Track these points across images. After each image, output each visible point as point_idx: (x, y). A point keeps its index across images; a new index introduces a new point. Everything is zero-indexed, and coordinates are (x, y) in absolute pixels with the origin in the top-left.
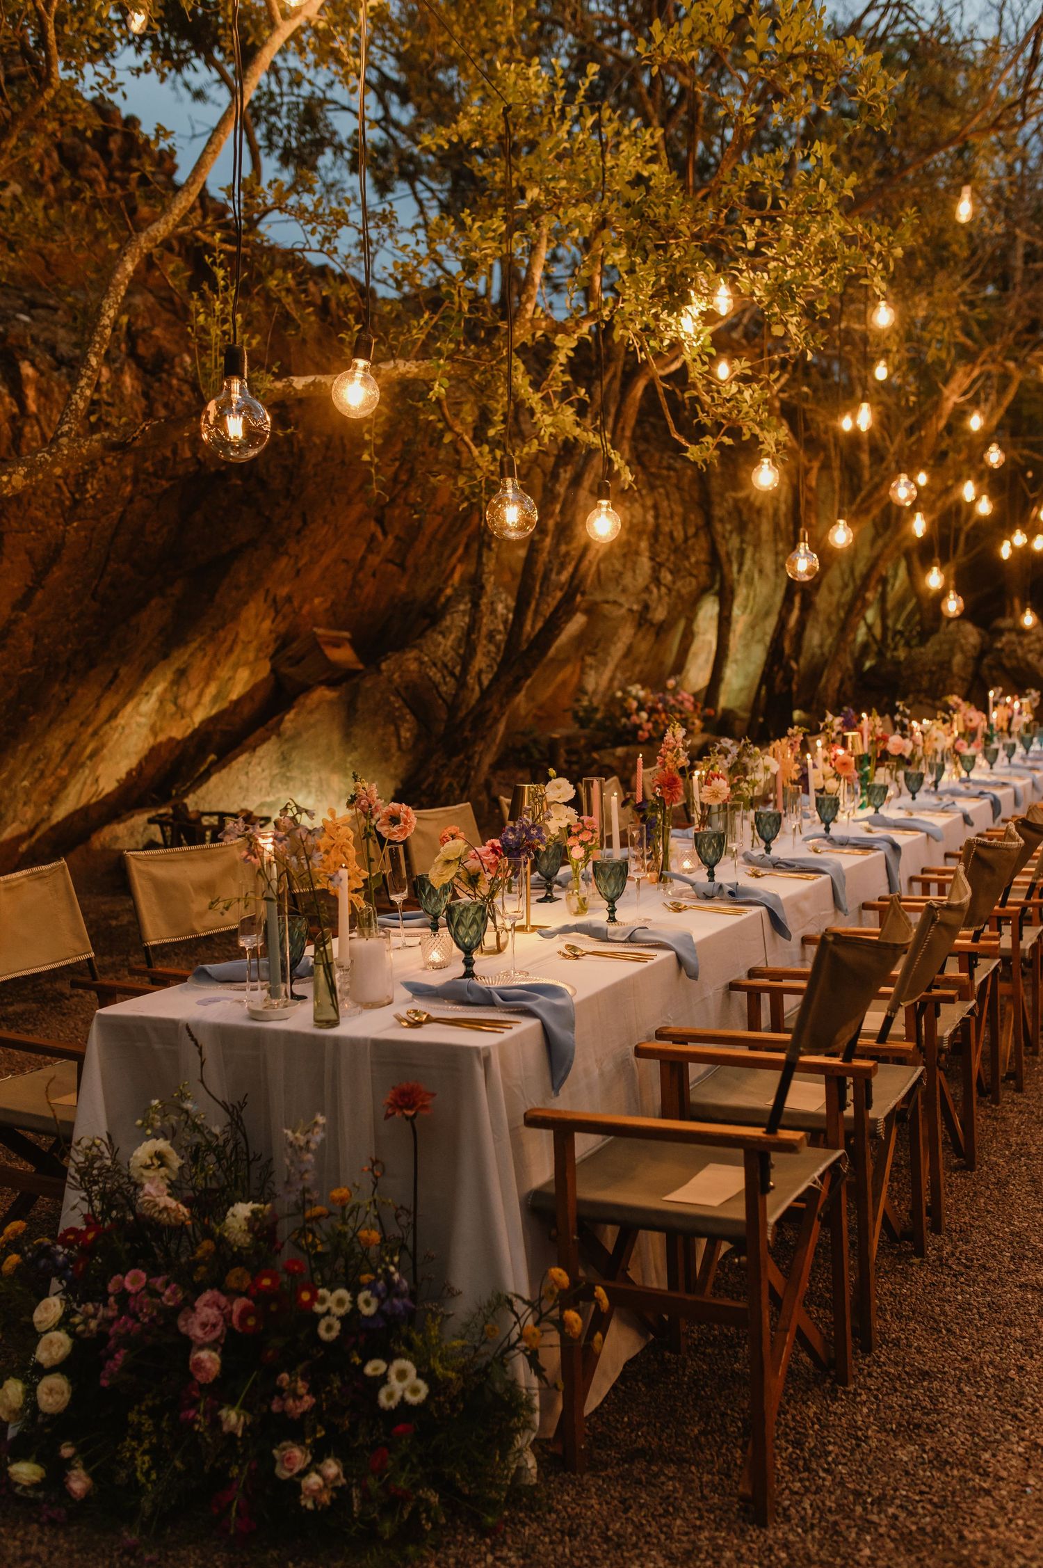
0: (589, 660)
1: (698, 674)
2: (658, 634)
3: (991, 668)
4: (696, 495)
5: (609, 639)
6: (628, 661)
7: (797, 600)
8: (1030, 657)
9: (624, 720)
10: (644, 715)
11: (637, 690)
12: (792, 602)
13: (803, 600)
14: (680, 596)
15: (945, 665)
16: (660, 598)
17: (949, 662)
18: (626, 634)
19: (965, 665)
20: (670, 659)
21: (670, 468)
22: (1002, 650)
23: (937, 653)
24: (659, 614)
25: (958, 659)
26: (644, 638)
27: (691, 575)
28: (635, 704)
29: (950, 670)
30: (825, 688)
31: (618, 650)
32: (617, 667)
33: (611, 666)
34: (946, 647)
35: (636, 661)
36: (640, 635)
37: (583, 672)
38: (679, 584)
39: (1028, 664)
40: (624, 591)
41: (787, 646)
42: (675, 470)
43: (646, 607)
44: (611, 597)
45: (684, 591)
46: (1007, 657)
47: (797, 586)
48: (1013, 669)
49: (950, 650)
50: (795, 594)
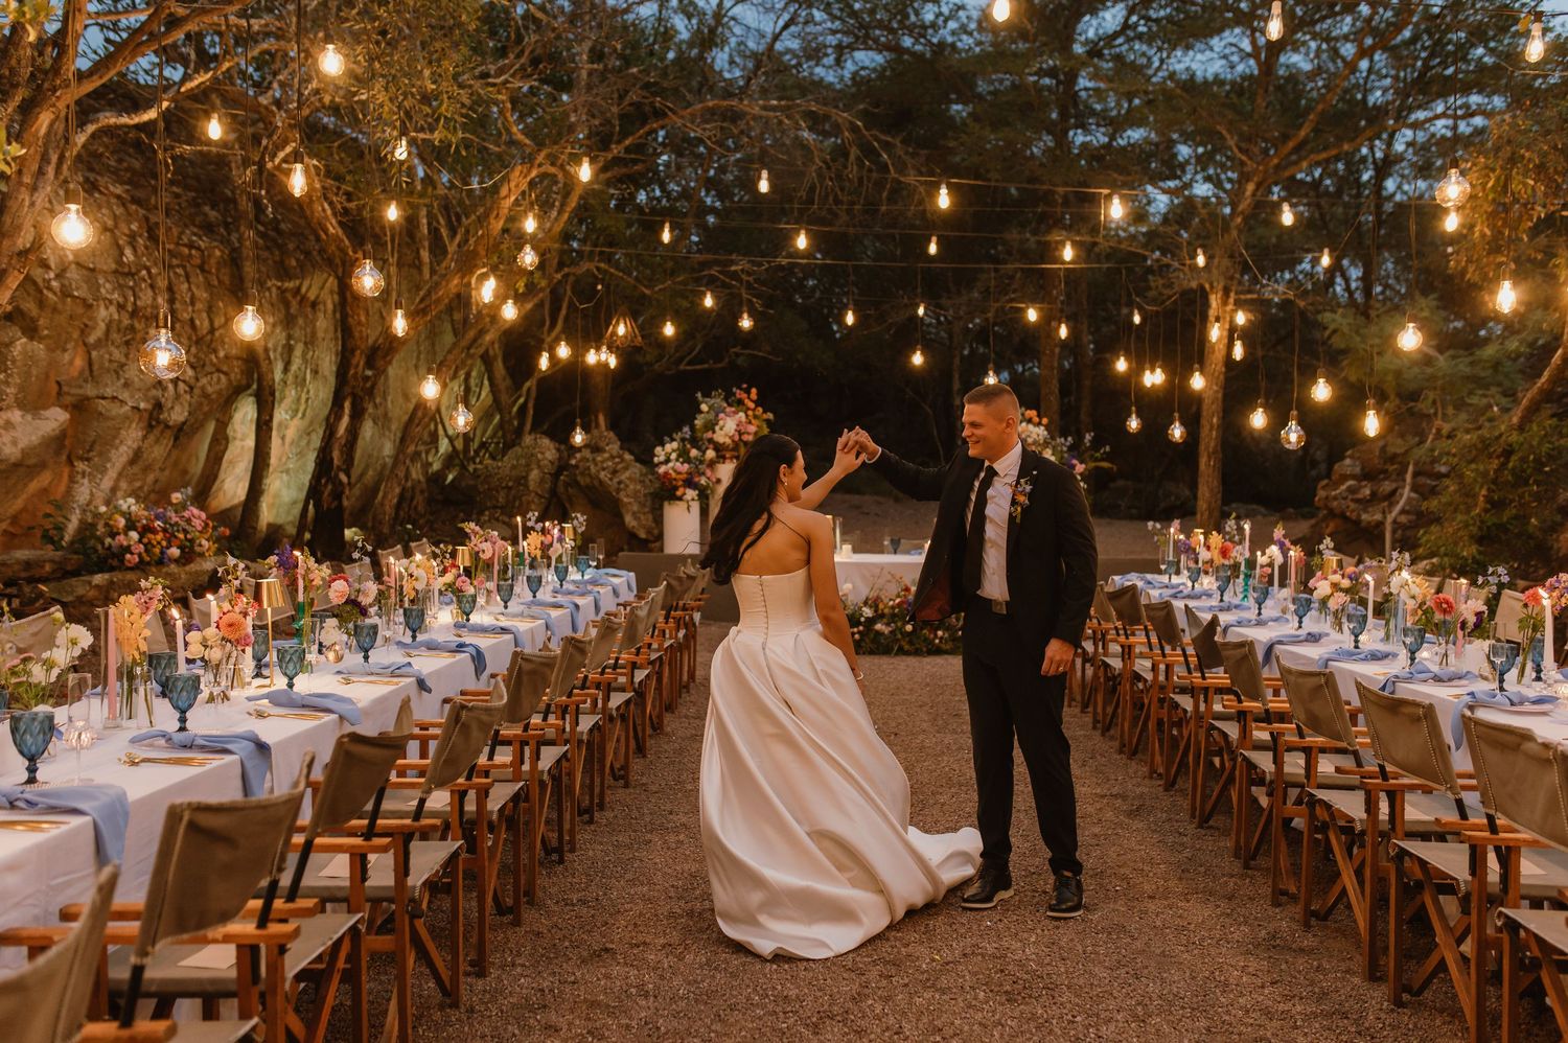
0: (81, 466)
1: (233, 487)
2: (176, 438)
3: (567, 485)
4: (226, 280)
5: (110, 440)
6: (136, 469)
7: (347, 405)
8: (602, 474)
9: (108, 541)
10: (134, 535)
11: (129, 504)
12: (342, 407)
13: (354, 406)
14: (205, 395)
15: (522, 481)
16: (178, 396)
17: (526, 478)
18: (132, 436)
19: (542, 481)
20: (197, 467)
21: (191, 246)
22: (576, 466)
23: (514, 467)
24: (178, 415)
25: (534, 474)
26: (157, 441)
27: (219, 371)
28: (122, 522)
29: (526, 486)
30: (382, 504)
31: (120, 455)
32: (120, 475)
33: (112, 474)
34: (523, 462)
35: (147, 469)
36: (152, 438)
37: (72, 480)
38: (204, 381)
39: (601, 482)
40: (126, 385)
41: (336, 454)
42: (198, 248)
43: (158, 406)
44: (109, 392)
45: (210, 390)
46: (582, 474)
47: (347, 390)
48: (587, 487)
49: (528, 465)
50: (344, 399)
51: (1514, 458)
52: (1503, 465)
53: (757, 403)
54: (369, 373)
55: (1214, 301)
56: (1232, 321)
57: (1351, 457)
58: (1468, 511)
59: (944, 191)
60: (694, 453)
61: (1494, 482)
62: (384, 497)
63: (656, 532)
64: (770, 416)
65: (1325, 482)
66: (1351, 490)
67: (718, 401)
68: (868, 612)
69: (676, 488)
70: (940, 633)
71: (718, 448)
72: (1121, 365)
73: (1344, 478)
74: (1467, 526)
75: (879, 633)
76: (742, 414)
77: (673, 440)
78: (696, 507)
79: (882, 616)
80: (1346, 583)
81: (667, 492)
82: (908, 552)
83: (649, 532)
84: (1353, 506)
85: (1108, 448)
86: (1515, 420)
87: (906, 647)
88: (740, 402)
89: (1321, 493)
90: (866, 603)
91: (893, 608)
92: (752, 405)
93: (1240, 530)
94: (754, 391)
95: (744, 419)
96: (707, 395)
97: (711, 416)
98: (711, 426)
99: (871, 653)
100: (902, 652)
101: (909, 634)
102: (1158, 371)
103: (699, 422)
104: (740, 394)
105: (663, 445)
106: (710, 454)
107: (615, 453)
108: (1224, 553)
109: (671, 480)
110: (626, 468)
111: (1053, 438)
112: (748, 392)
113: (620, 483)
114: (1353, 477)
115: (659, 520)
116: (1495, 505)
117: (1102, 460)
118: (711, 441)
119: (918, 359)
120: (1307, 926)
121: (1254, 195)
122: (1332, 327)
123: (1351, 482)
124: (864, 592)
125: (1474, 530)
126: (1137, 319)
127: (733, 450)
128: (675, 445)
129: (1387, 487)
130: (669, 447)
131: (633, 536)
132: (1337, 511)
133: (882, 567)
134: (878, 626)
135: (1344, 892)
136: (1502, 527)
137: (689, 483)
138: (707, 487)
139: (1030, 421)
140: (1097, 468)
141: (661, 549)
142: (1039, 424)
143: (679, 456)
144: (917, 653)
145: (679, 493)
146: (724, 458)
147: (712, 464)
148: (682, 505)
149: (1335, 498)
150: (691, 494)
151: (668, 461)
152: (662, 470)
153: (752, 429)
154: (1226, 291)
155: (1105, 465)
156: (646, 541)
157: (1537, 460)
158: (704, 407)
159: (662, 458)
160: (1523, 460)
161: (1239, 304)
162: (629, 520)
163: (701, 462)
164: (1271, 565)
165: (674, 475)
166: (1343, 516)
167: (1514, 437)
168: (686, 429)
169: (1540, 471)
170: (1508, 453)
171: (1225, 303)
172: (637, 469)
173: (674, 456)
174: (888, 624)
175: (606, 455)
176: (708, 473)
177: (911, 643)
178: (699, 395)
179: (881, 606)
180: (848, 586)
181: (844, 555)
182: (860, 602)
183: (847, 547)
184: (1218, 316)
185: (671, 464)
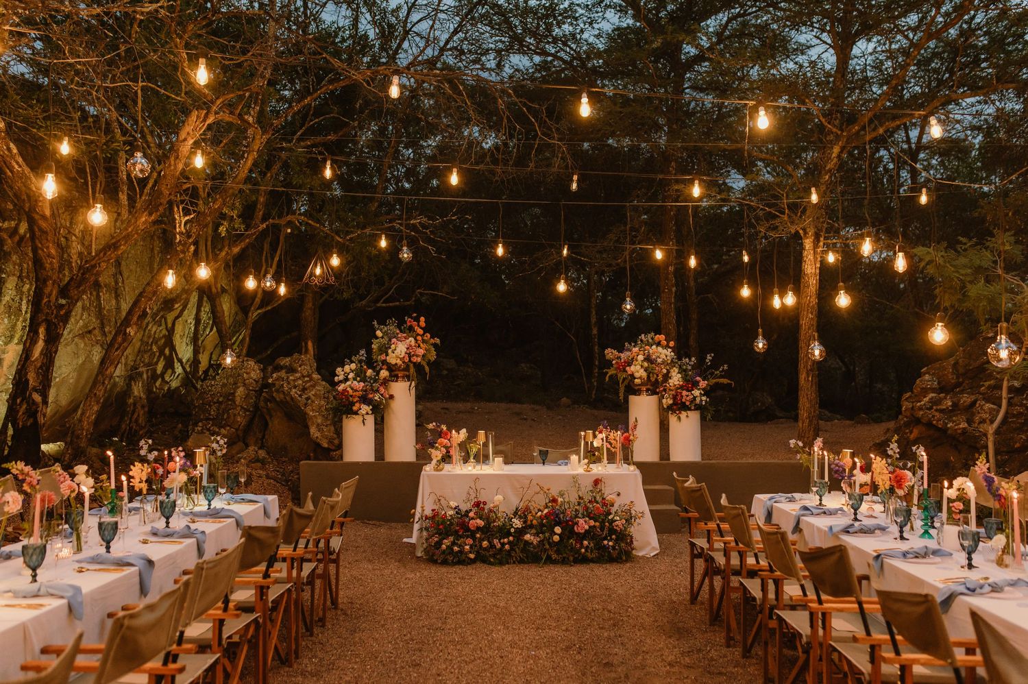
3: (267, 400)
7: (42, 330)
8: (294, 391)
12: (36, 333)
13: (48, 331)
15: (230, 397)
17: (233, 394)
19: (247, 396)
22: (274, 385)
23: (224, 385)
25: (240, 391)
29: (234, 402)
30: (80, 421)
34: (231, 380)
39: (292, 398)
41: (32, 377)
46: (277, 391)
47: (42, 317)
48: (281, 401)
49: (235, 383)
50: (39, 325)
53: (425, 330)
54: (63, 302)
55: (808, 243)
56: (823, 260)
57: (928, 373)
59: (585, 100)
60: (369, 372)
62: (83, 414)
63: (336, 442)
64: (438, 341)
65: (908, 394)
66: (934, 402)
67: (392, 328)
68: (517, 523)
69: (353, 404)
70: (586, 543)
71: (391, 368)
72: (746, 292)
73: (925, 391)
75: (527, 543)
76: (412, 339)
77: (352, 362)
78: (370, 420)
79: (531, 526)
81: (343, 408)
82: (555, 462)
83: (330, 442)
84: (938, 415)
85: (726, 367)
87: (554, 556)
88: (411, 329)
89: (906, 405)
90: (515, 514)
91: (541, 518)
92: (420, 331)
94: (422, 319)
95: (413, 343)
96: (382, 322)
97: (385, 341)
98: (384, 349)
99: (521, 562)
100: (550, 561)
101: (557, 544)
103: (374, 346)
104: (411, 322)
105: (343, 367)
106: (384, 373)
107: (305, 373)
109: (348, 397)
110: (313, 386)
111: (680, 358)
112: (417, 320)
113: (308, 399)
114: (933, 390)
115: (339, 432)
117: (721, 377)
118: (384, 362)
119: (562, 287)
121: (839, 157)
123: (932, 395)
124: (514, 502)
126: (746, 259)
127: (404, 370)
128: (353, 366)
130: (347, 368)
131: (318, 445)
132: (924, 420)
133: (530, 479)
134: (527, 537)
137: (365, 400)
138: (380, 403)
139: (659, 344)
140: (717, 384)
141: (341, 457)
142: (667, 347)
143: (357, 375)
144: (564, 562)
145: (355, 408)
146: (397, 376)
147: (385, 382)
148: (359, 419)
149: (920, 409)
150: (365, 409)
151: (346, 380)
152: (341, 387)
153: (421, 352)
154: (817, 237)
155: (725, 381)
156: (328, 450)
158: (379, 333)
159: (341, 378)
161: (829, 248)
162: (313, 430)
163: (376, 381)
165: (352, 392)
166: (929, 425)
168: (363, 352)
171: (816, 246)
172: (322, 386)
173: (351, 376)
174: (537, 535)
175: (298, 375)
176: (382, 390)
177: (558, 552)
178: (375, 323)
179: (530, 517)
180: (499, 498)
181: (496, 467)
182: (510, 513)
183: (499, 460)
184: (811, 257)
185: (348, 383)
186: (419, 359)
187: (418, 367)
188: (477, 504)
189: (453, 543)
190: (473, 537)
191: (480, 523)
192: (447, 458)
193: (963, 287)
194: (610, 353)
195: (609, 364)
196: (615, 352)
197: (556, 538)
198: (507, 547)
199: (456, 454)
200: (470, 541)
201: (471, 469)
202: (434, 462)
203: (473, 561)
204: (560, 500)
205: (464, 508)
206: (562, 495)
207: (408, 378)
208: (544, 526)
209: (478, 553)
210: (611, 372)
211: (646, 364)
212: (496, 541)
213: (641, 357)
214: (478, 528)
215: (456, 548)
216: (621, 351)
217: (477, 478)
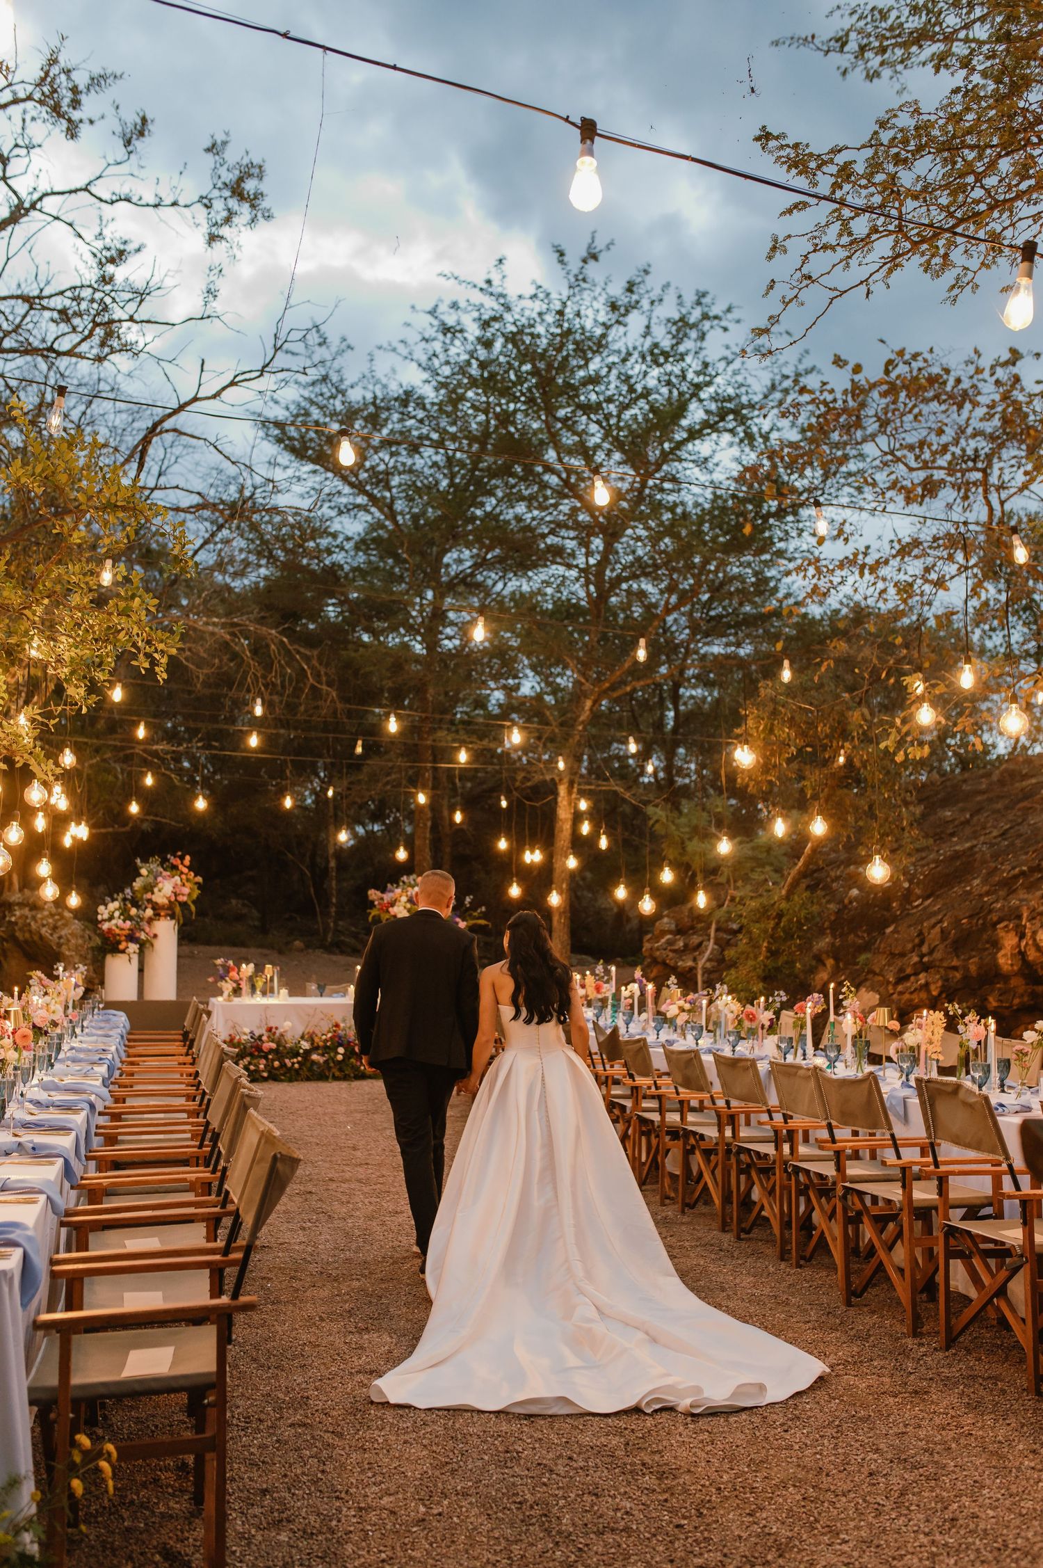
8: (43, 931)
22: (16, 923)
39: (41, 937)
46: (20, 930)
48: (26, 942)
51: (784, 919)
52: (778, 924)
53: (190, 868)
55: (562, 790)
56: (576, 807)
57: (668, 916)
58: (756, 957)
59: (393, 719)
60: (134, 911)
61: (772, 936)
64: (199, 879)
65: (649, 936)
66: (669, 943)
67: (154, 865)
68: (305, 1045)
69: (119, 942)
71: (156, 907)
72: (503, 845)
73: (663, 933)
74: (755, 969)
75: (313, 1062)
76: (177, 878)
77: (113, 900)
78: (135, 958)
79: (317, 1048)
80: (687, 1006)
81: (109, 946)
82: (330, 996)
84: (671, 955)
85: (483, 909)
86: (784, 892)
87: (337, 1074)
88: (174, 867)
89: (647, 946)
90: (302, 1037)
91: (326, 1041)
92: (185, 870)
93: (607, 972)
94: (188, 858)
95: (179, 882)
96: (145, 861)
97: (151, 880)
98: (149, 888)
99: (308, 1079)
100: (333, 1078)
101: (340, 1062)
102: (537, 852)
103: (138, 884)
104: (173, 860)
105: (106, 905)
106: (149, 912)
108: (598, 989)
109: (115, 935)
110: (65, 925)
112: (182, 858)
113: (60, 938)
114: (670, 932)
115: (101, 971)
116: (773, 954)
117: (479, 918)
118: (149, 901)
120: (683, 1212)
121: (591, 710)
122: (655, 818)
123: (669, 936)
124: (300, 1030)
125: (759, 971)
126: (504, 804)
127: (168, 909)
128: (116, 904)
129: (695, 940)
130: (111, 907)
132: (660, 960)
133: (315, 1008)
134: (315, 1057)
135: (706, 1188)
136: (777, 969)
137: (131, 938)
138: (145, 942)
140: (475, 925)
143: (121, 914)
144: (345, 1078)
145: (122, 947)
146: (159, 915)
147: (150, 921)
148: (124, 957)
149: (658, 949)
150: (133, 947)
151: (111, 918)
152: (105, 926)
153: (186, 890)
154: (571, 783)
155: (482, 922)
157: (799, 921)
158: (144, 872)
159: (106, 916)
160: (790, 921)
161: (582, 793)
163: (140, 920)
164: (632, 997)
165: (117, 931)
166: (664, 963)
167: (784, 905)
169: (800, 929)
170: (780, 916)
171: (570, 792)
173: (117, 914)
174: (323, 1055)
175: (46, 913)
176: (147, 929)
177: (341, 1070)
178: (138, 861)
179: (316, 1040)
180: (288, 1024)
181: (282, 998)
182: (298, 1037)
183: (284, 992)
184: (565, 803)
185: (114, 922)
186: (185, 899)
187: (184, 905)
188: (270, 1030)
189: (250, 1063)
190: (266, 1057)
191: (273, 1046)
192: (237, 991)
193: (683, 843)
194: (373, 894)
195: (371, 905)
196: (378, 893)
197: (340, 1057)
198: (296, 1066)
199: (245, 986)
200: (264, 1061)
201: (259, 1000)
202: (226, 994)
203: (265, 1079)
204: (342, 1025)
205: (257, 1034)
206: (344, 1021)
207: (172, 917)
208: (328, 1049)
209: (270, 1072)
210: (374, 912)
211: (408, 906)
212: (287, 1061)
213: (404, 899)
214: (271, 1051)
215: (252, 1067)
216: (384, 890)
217: (267, 1007)
